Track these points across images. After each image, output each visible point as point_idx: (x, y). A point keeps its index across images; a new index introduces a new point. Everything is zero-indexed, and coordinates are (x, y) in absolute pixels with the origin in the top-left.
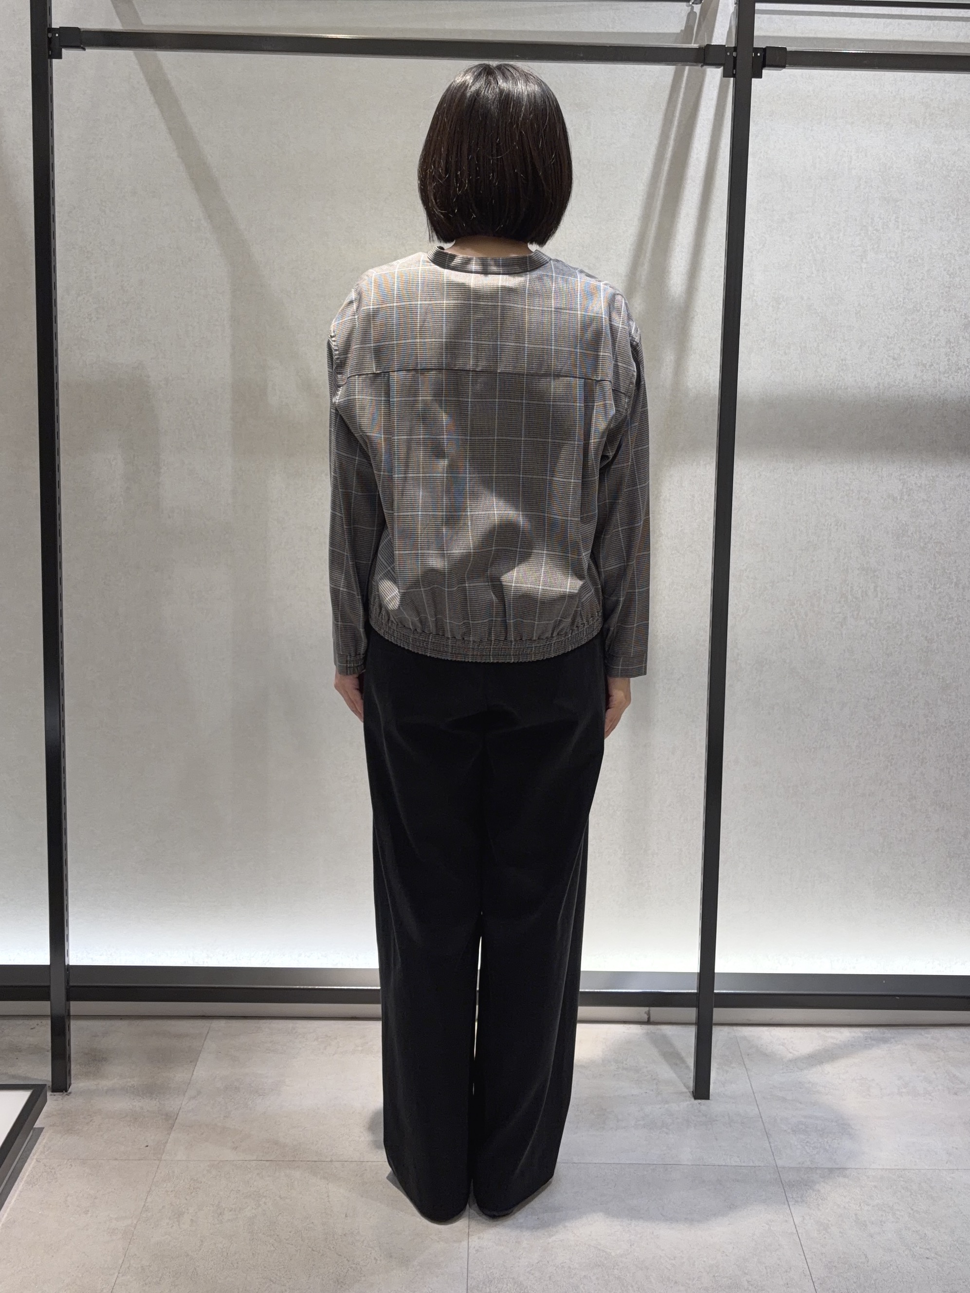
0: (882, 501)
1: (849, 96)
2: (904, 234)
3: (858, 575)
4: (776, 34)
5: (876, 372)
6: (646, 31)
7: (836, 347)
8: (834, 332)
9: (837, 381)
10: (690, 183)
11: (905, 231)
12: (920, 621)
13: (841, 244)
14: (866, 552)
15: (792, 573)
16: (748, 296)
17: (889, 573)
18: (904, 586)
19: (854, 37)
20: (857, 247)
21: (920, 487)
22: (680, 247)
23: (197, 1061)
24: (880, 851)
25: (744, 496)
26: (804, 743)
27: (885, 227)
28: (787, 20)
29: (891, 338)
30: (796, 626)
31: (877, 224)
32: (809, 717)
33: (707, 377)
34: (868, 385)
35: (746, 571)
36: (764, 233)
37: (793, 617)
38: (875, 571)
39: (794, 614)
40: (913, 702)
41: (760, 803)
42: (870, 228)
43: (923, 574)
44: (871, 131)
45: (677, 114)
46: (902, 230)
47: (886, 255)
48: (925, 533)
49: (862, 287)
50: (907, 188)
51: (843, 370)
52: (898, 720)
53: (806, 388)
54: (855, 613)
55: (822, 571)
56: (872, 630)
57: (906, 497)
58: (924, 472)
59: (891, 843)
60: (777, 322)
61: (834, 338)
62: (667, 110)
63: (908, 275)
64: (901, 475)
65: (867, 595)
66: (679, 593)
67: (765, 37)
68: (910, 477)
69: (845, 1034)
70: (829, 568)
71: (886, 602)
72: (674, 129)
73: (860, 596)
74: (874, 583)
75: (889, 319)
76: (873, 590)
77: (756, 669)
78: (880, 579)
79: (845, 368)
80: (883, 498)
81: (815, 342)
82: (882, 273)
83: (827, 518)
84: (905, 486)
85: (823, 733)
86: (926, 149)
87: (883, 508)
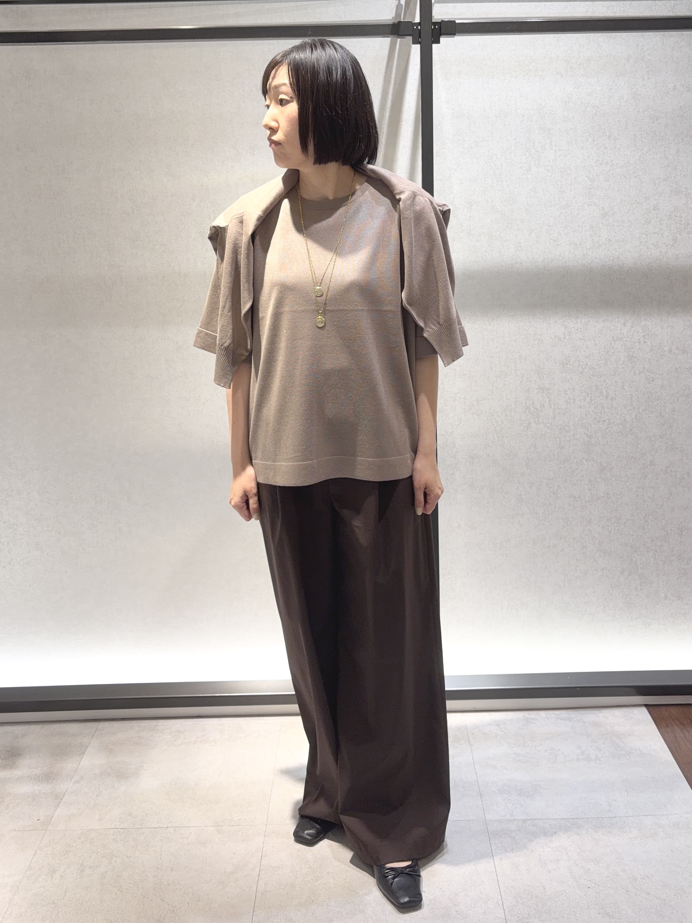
0: (551, 340)
2: (557, 153)
3: (537, 393)
5: (542, 251)
7: (513, 234)
8: (511, 224)
9: (515, 258)
11: (557, 151)
12: (582, 423)
13: (513, 162)
14: (541, 377)
15: (491, 394)
17: (559, 390)
18: (569, 399)
20: (524, 163)
21: (577, 330)
24: (562, 585)
26: (505, 512)
27: (543, 149)
29: (551, 226)
30: (496, 431)
31: (537, 147)
32: (508, 494)
34: (537, 260)
35: (458, 393)
36: (458, 157)
37: (493, 425)
38: (549, 390)
39: (494, 423)
40: (581, 480)
41: (477, 556)
42: (532, 150)
43: (582, 390)
44: (529, 82)
45: (393, 76)
46: (555, 151)
47: (545, 168)
48: (582, 362)
49: (529, 191)
50: (557, 120)
51: (518, 250)
52: (570, 493)
53: (493, 264)
54: (536, 420)
55: (511, 391)
56: (549, 431)
57: (568, 337)
58: (580, 319)
59: (570, 580)
60: (471, 219)
61: (511, 228)
62: (386, 73)
63: (561, 182)
64: (563, 321)
65: (544, 407)
68: (569, 323)
70: (516, 389)
71: (557, 411)
72: (392, 87)
73: (539, 408)
74: (549, 398)
75: (549, 213)
76: (548, 403)
77: (469, 462)
78: (552, 395)
79: (520, 249)
80: (551, 338)
81: (499, 231)
82: (542, 181)
83: (513, 354)
84: (567, 329)
85: (518, 504)
86: (569, 92)
87: (552, 346)
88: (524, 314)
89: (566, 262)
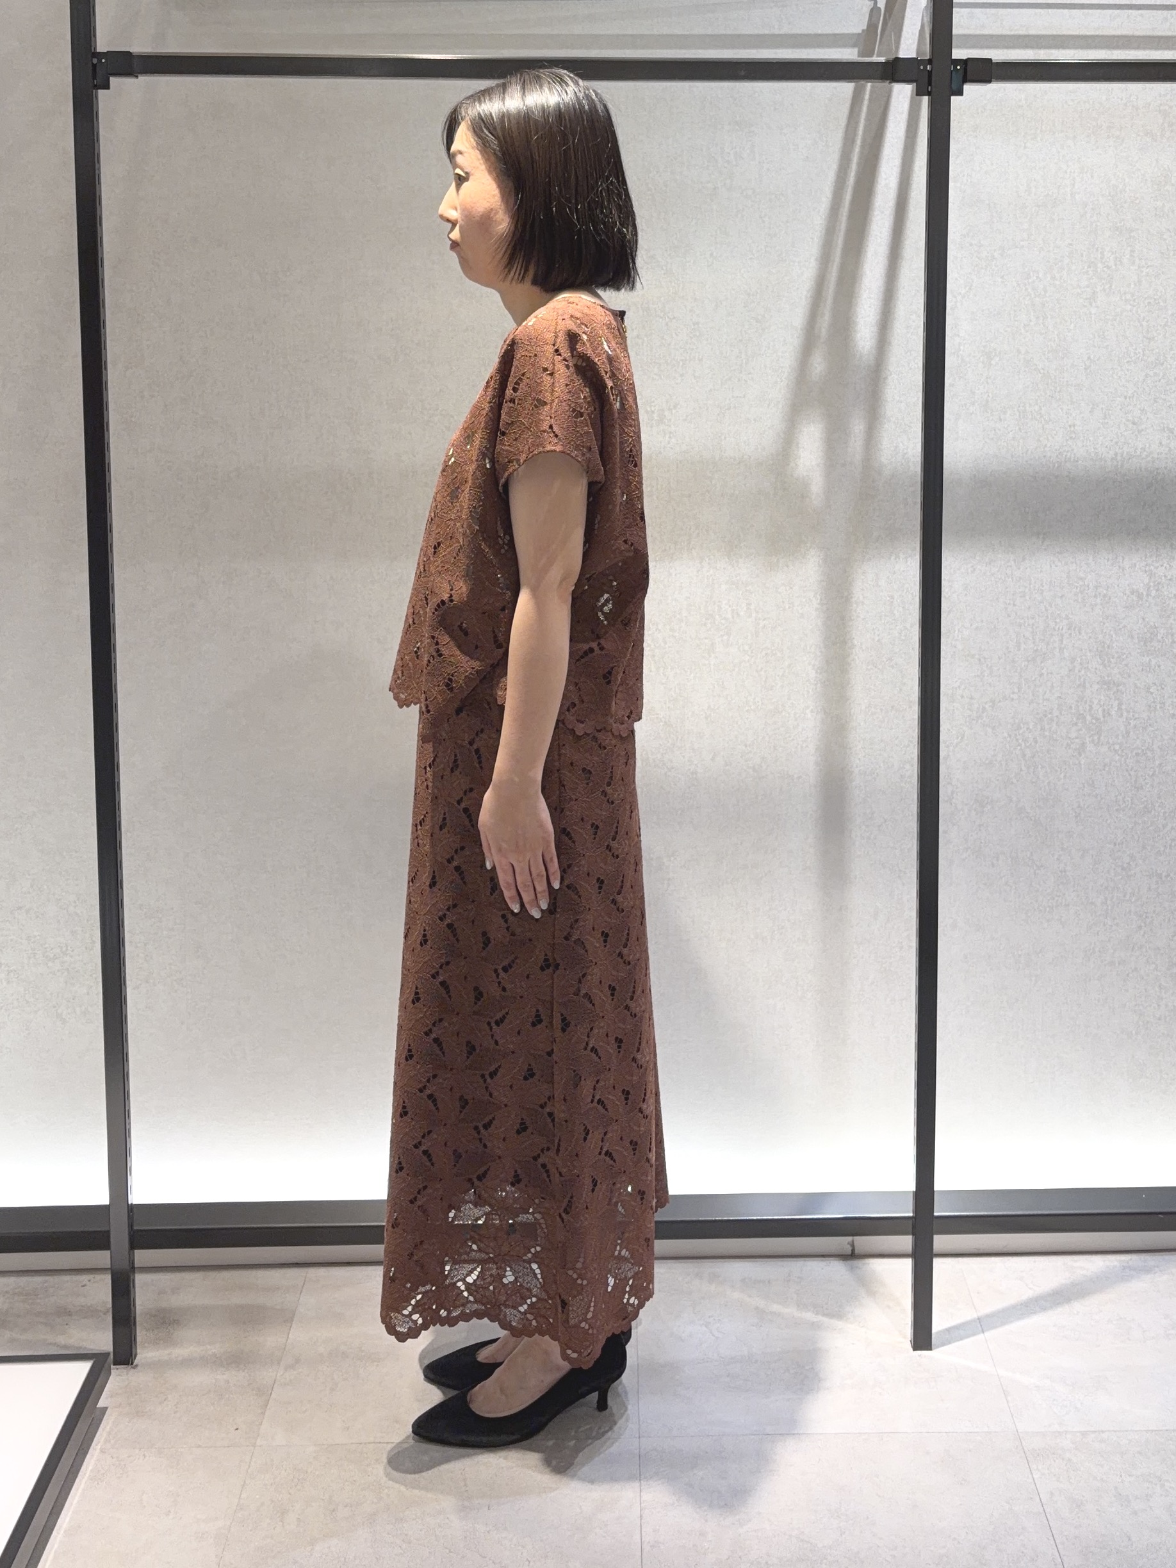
0: (1125, 598)
2: (1142, 272)
3: (1097, 690)
4: (978, 32)
5: (1112, 441)
6: (819, 32)
7: (1062, 410)
8: (1059, 392)
9: (1064, 451)
10: (878, 215)
11: (1143, 267)
13: (1065, 285)
14: (1106, 662)
15: (1016, 690)
16: (953, 351)
17: (1135, 685)
18: (1154, 702)
19: (1074, 33)
20: (1084, 288)
21: (1170, 580)
22: (867, 292)
23: (293, 1320)
24: (1134, 1032)
25: (955, 596)
26: (1037, 901)
27: (1118, 263)
28: (992, 14)
29: (1129, 397)
30: (1024, 755)
31: (1107, 260)
32: (1042, 869)
33: (905, 451)
34: (1103, 456)
35: (959, 687)
36: (970, 273)
37: (1020, 745)
38: (1119, 685)
39: (1020, 741)
40: (1170, 846)
41: (984, 977)
42: (1100, 265)
44: (1098, 148)
45: (860, 132)
46: (1139, 267)
47: (1121, 297)
49: (1091, 336)
50: (1143, 214)
51: (1071, 438)
52: (1152, 869)
53: (1027, 461)
54: (1096, 738)
55: (1052, 687)
56: (1117, 758)
57: (1153, 593)
59: (1148, 1022)
60: (989, 381)
61: (1060, 399)
63: (1147, 321)
64: (1147, 565)
65: (1109, 714)
66: (878, 718)
67: (965, 35)
68: (1157, 568)
69: (1096, 1264)
70: (1062, 682)
71: (1133, 723)
72: (857, 150)
73: (1100, 715)
74: (1118, 699)
75: (1126, 375)
76: (1116, 709)
77: (975, 810)
78: (1124, 696)
79: (1074, 436)
80: (1125, 594)
81: (1037, 404)
82: (1115, 320)
83: (1058, 620)
84: (1153, 579)
85: (1060, 887)
86: (1166, 166)
87: (1127, 607)
88: (1079, 551)
89: (1153, 462)
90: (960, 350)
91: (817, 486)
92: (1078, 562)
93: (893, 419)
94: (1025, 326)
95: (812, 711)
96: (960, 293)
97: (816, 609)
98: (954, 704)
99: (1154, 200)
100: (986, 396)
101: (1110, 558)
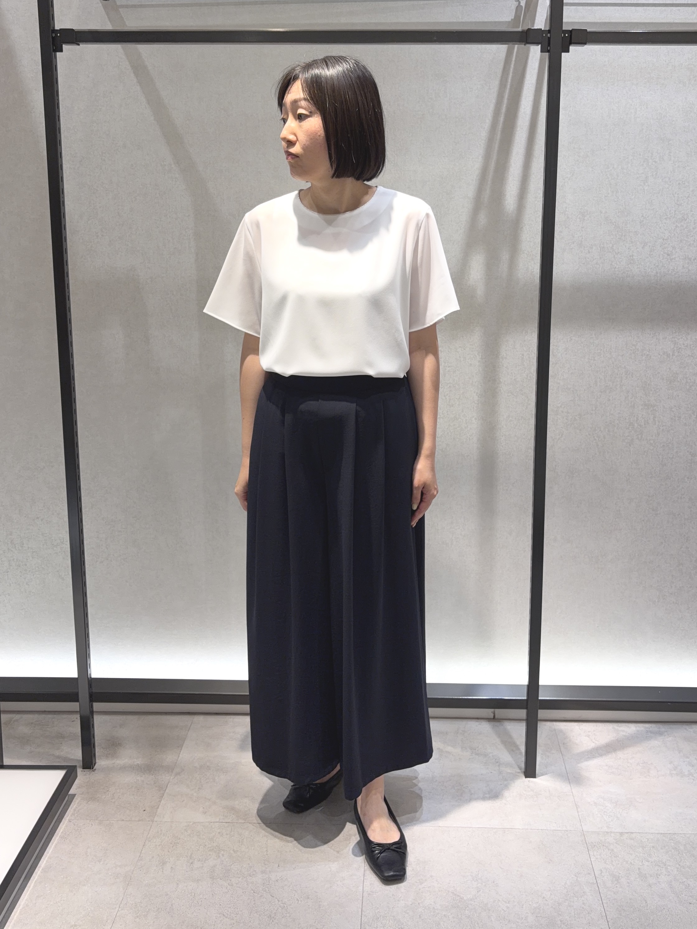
0: (659, 356)
1: (634, 65)
2: (675, 165)
3: (641, 409)
4: (581, 21)
5: (655, 265)
6: (486, 20)
7: (626, 246)
8: (625, 236)
9: (627, 271)
10: (519, 130)
11: (676, 162)
12: (687, 441)
13: (629, 172)
14: (647, 393)
15: (594, 409)
16: (562, 212)
17: (664, 407)
18: (675, 417)
19: (638, 21)
20: (641, 174)
21: (687, 346)
22: (512, 176)
23: (182, 746)
24: (657, 601)
25: (559, 354)
26: (603, 527)
27: (661, 159)
28: (589, 10)
29: (666, 240)
30: (598, 446)
31: (655, 158)
32: (607, 509)
33: (532, 271)
34: (649, 274)
35: (561, 407)
36: (573, 165)
37: (595, 440)
38: (654, 406)
39: (595, 438)
40: (681, 498)
41: (572, 568)
42: (650, 161)
43: (689, 408)
44: (651, 90)
45: (509, 80)
46: (674, 162)
47: (662, 180)
48: (691, 380)
49: (645, 203)
50: (677, 131)
51: (630, 263)
52: (670, 511)
53: (604, 277)
54: (640, 436)
55: (615, 407)
56: (652, 448)
57: (676, 354)
58: (690, 336)
59: (665, 595)
60: (583, 230)
61: (625, 240)
62: (502, 77)
63: (678, 194)
64: (673, 337)
65: (648, 423)
66: (514, 423)
67: (572, 22)
68: (679, 339)
69: (632, 729)
70: (621, 404)
71: (662, 428)
72: (507, 91)
73: (643, 423)
74: (653, 414)
75: (664, 226)
76: (652, 420)
77: (569, 476)
78: (657, 413)
79: (632, 262)
80: (660, 354)
81: (611, 243)
82: (659, 193)
83: (619, 369)
84: (676, 345)
85: (616, 520)
86: (691, 102)
87: (660, 362)
88: (633, 329)
89: (679, 277)
90: (566, 210)
91: (480, 291)
92: (633, 336)
93: (526, 252)
94: (605, 196)
95: (476, 419)
96: (567, 177)
97: (479, 362)
98: (558, 416)
99: (684, 122)
100: (581, 238)
101: (652, 334)
